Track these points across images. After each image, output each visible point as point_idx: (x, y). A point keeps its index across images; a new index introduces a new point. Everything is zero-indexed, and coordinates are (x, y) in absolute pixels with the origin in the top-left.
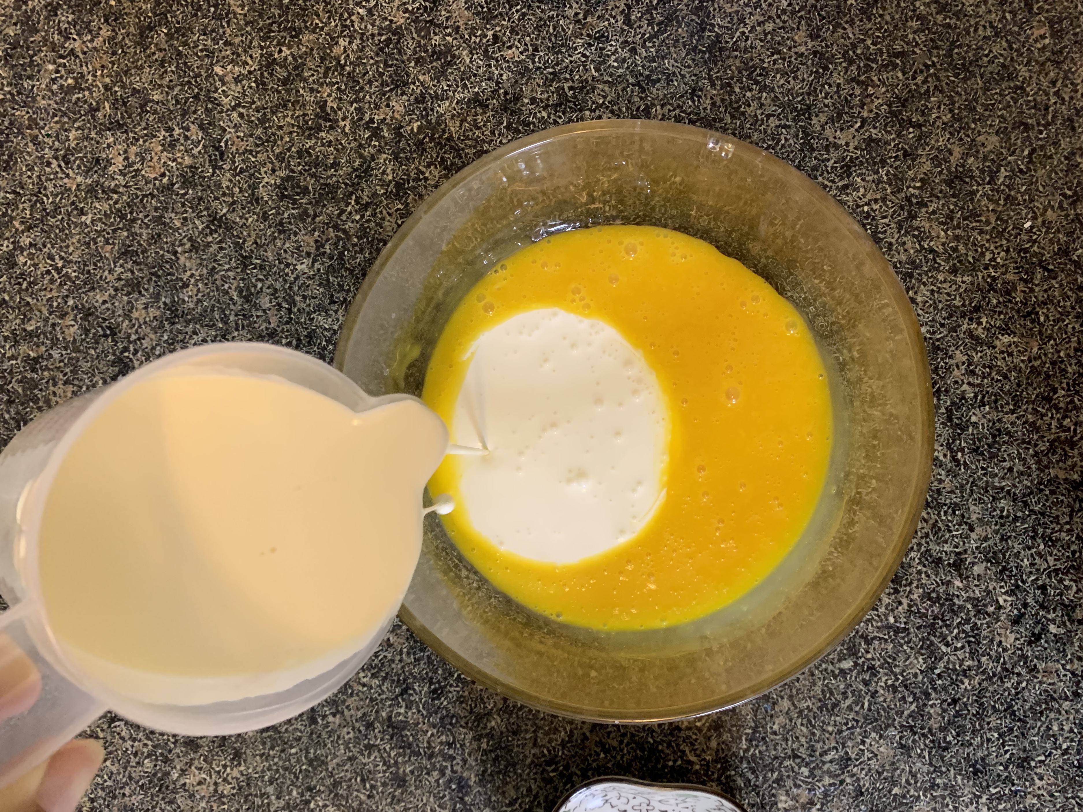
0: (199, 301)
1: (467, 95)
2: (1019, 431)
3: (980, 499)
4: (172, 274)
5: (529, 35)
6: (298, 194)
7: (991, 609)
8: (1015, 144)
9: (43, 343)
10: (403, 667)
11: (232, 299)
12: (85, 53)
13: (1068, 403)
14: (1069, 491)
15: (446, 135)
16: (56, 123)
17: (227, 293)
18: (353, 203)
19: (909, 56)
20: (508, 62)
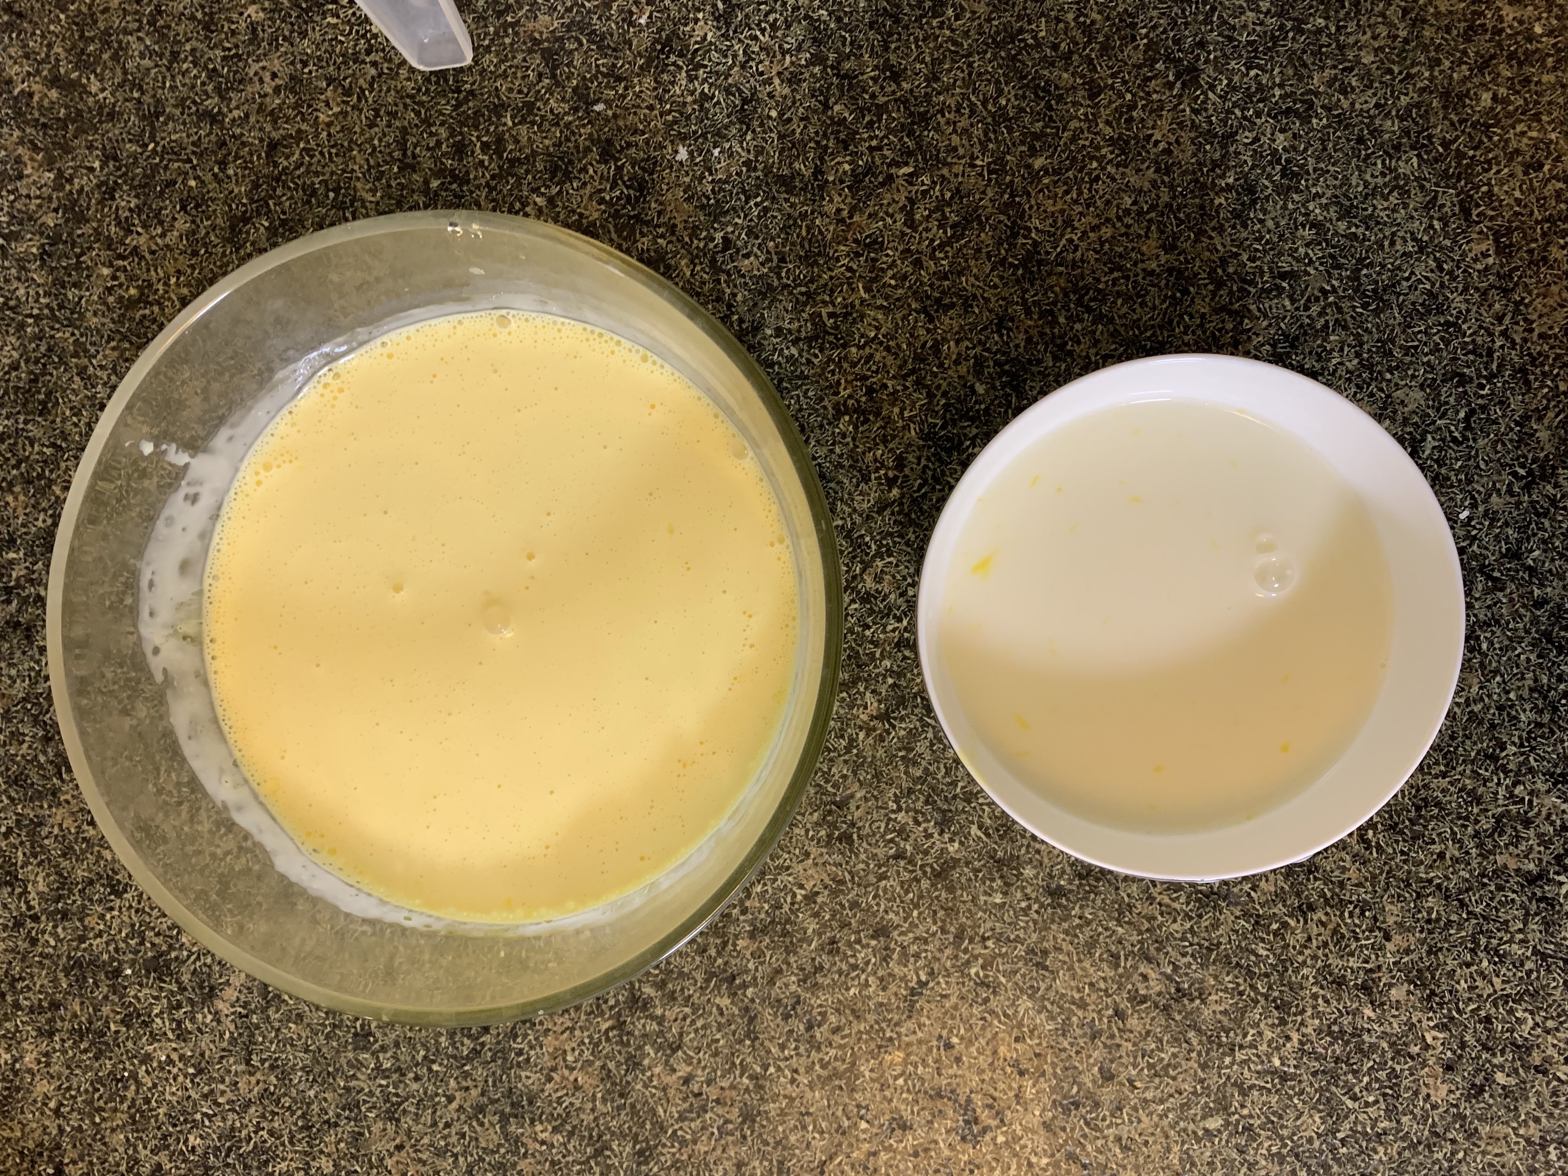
2: (1453, 801)
3: (1399, 896)
5: (772, 239)
7: (1414, 1050)
8: (1447, 403)
10: (596, 1119)
12: (153, 253)
13: (1521, 764)
14: (1523, 886)
16: (113, 349)
19: (1300, 277)
20: (743, 276)
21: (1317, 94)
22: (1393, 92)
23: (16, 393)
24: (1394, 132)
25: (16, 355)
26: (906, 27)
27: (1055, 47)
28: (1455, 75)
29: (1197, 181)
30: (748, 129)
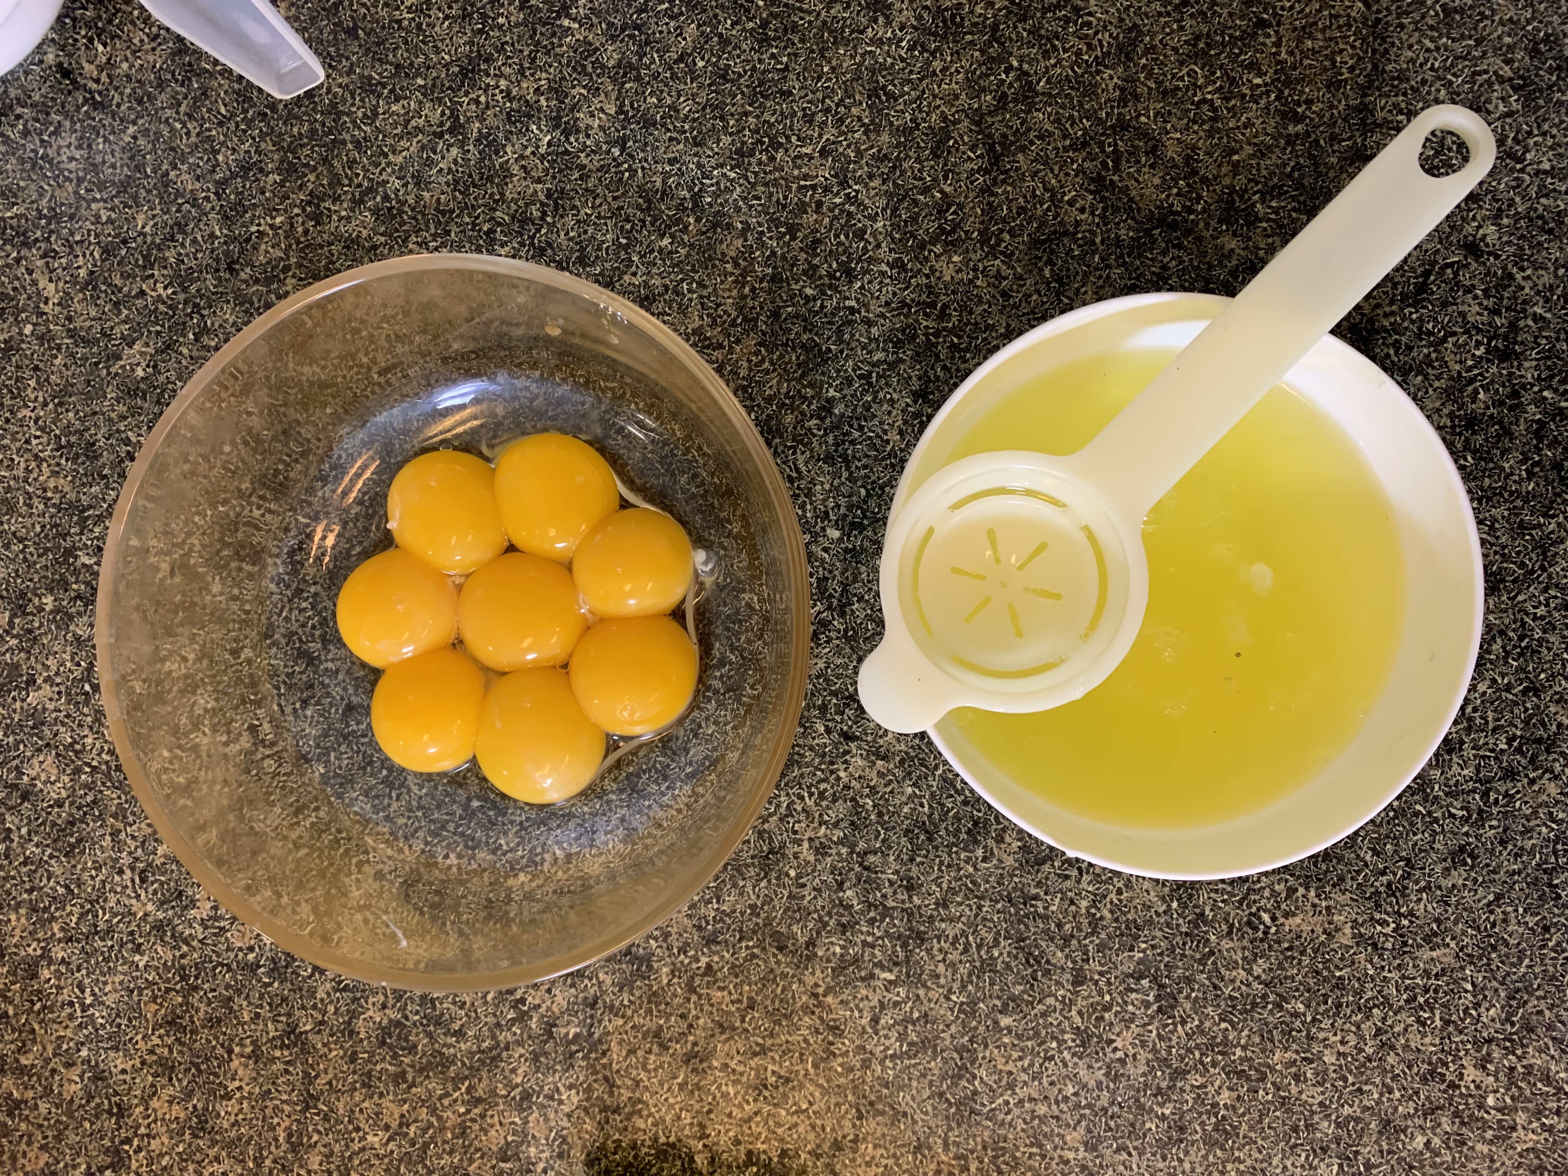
0: (236, 1123)
1: (649, 1023)
4: (217, 1076)
5: (750, 985)
6: (403, 1049)
9: (33, 1087)
11: (276, 1139)
15: (604, 1061)
17: (273, 1128)
18: (463, 1089)
20: (712, 1005)
21: (1272, 1070)
22: (1340, 1098)
23: (52, 827)
24: (1327, 1135)
25: (64, 794)
26: (936, 848)
27: (1059, 925)
28: (1400, 1109)
29: (1137, 1100)
30: (765, 877)
